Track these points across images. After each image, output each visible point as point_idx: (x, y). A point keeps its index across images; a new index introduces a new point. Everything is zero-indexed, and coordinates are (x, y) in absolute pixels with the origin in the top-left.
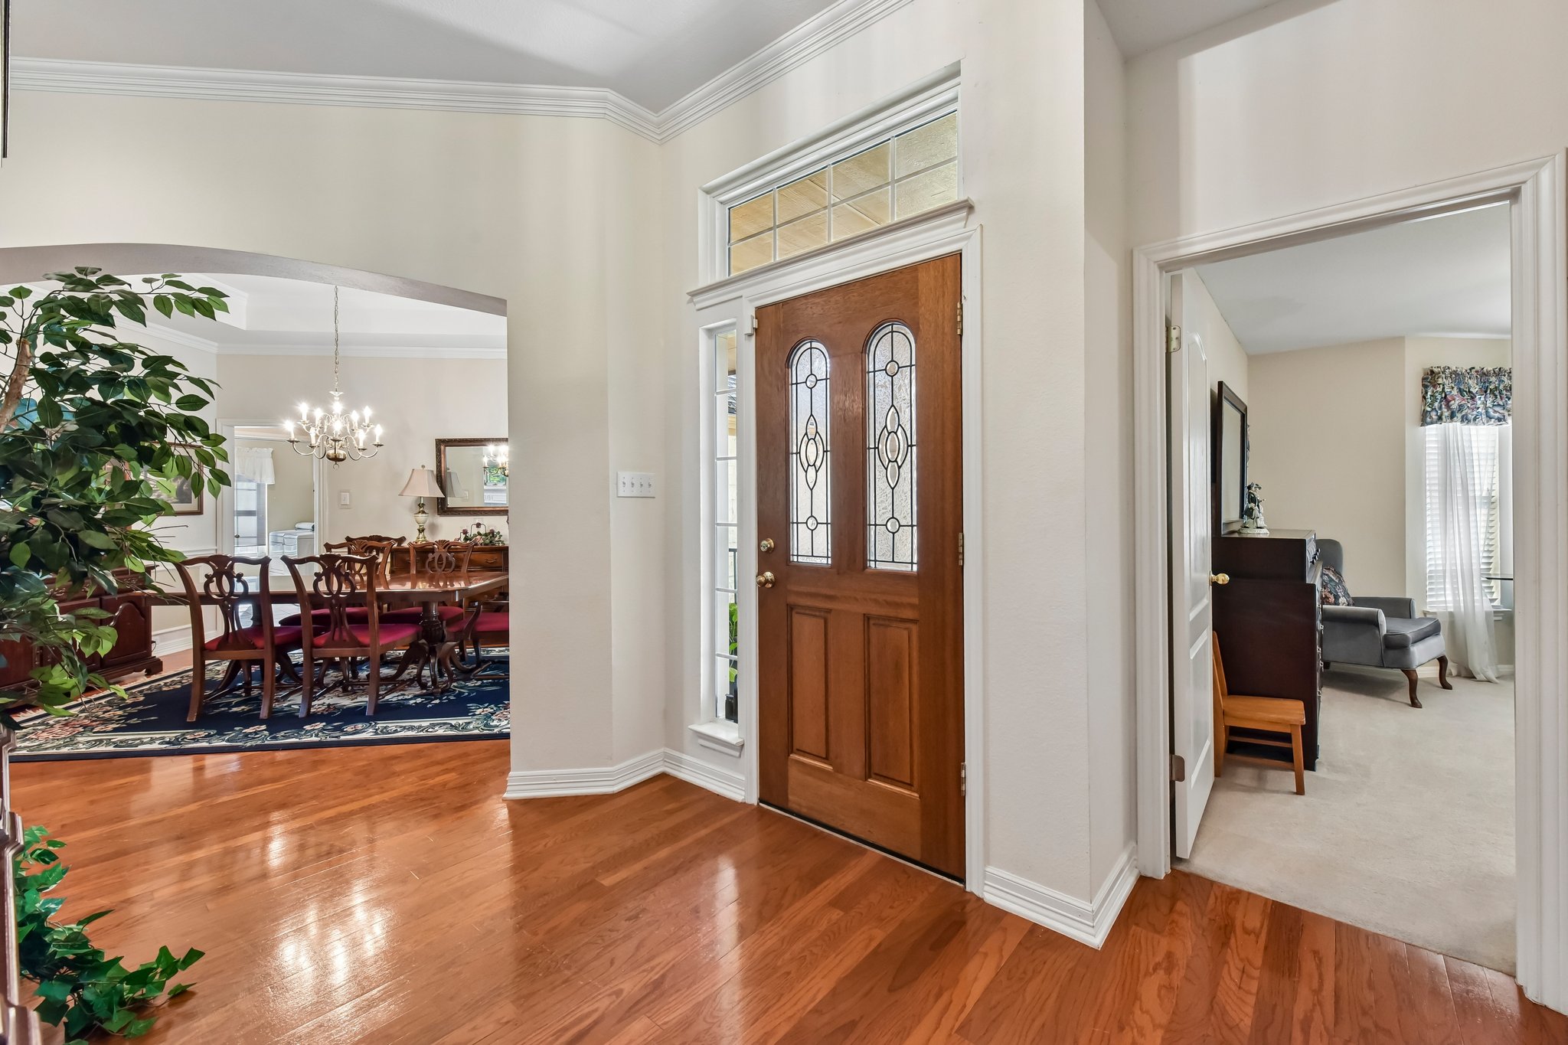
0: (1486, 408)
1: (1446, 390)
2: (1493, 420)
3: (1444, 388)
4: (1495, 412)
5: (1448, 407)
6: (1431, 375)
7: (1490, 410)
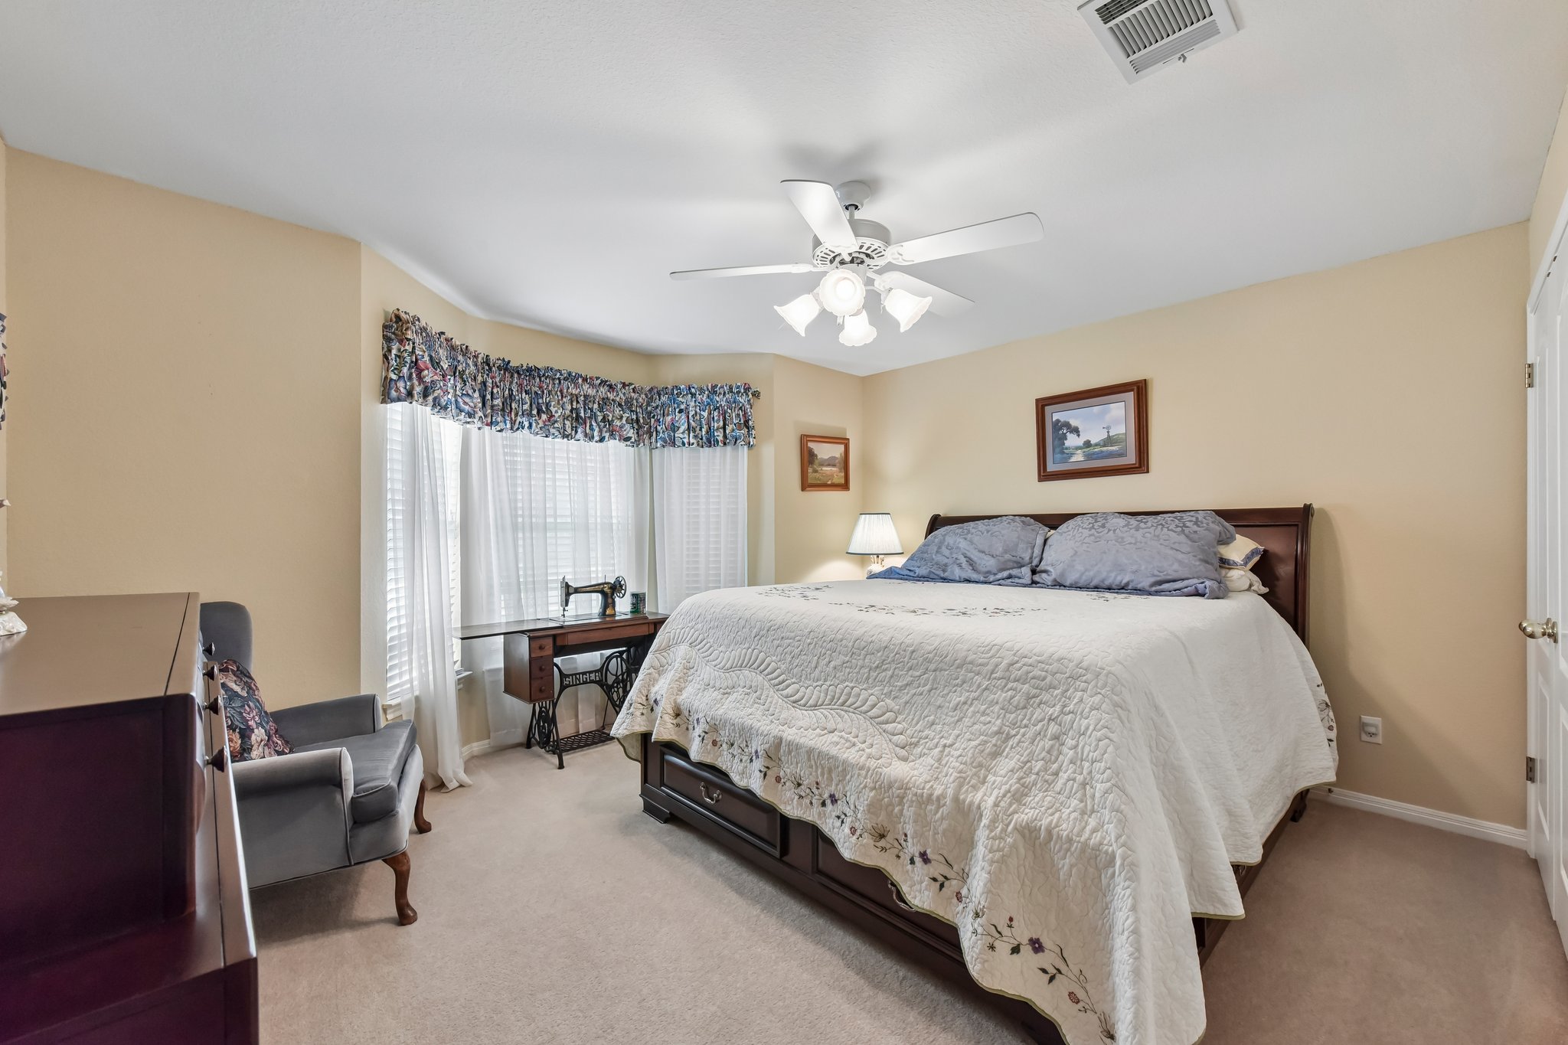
0: (456, 396)
1: (417, 352)
2: (463, 414)
3: (414, 348)
4: (465, 403)
5: (420, 379)
6: (397, 322)
7: (460, 400)
